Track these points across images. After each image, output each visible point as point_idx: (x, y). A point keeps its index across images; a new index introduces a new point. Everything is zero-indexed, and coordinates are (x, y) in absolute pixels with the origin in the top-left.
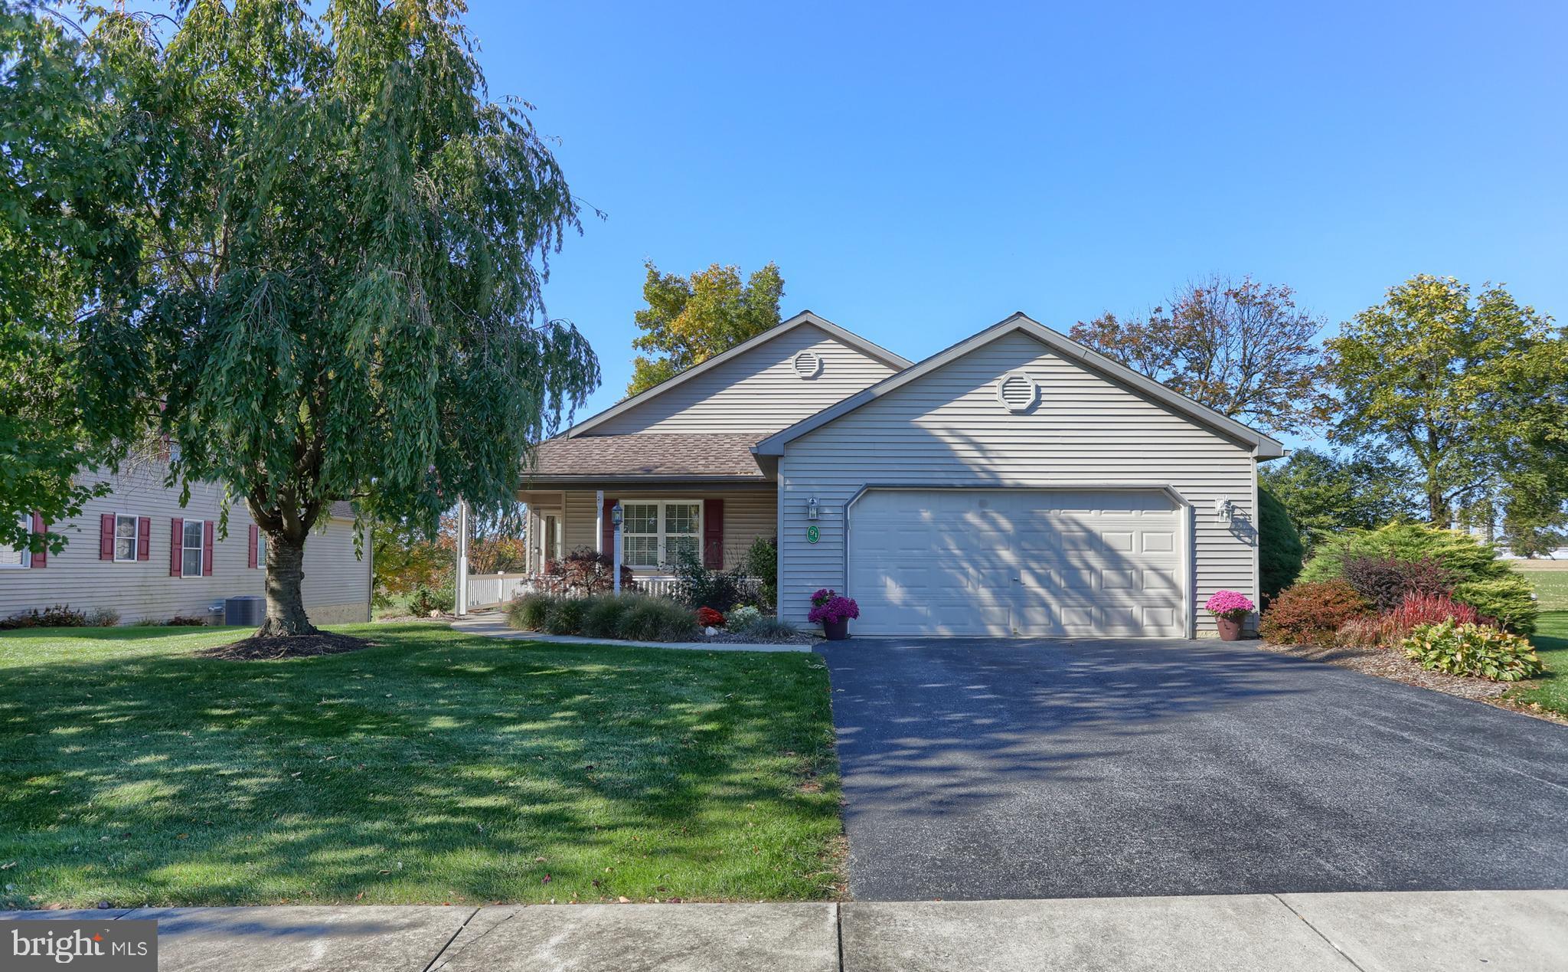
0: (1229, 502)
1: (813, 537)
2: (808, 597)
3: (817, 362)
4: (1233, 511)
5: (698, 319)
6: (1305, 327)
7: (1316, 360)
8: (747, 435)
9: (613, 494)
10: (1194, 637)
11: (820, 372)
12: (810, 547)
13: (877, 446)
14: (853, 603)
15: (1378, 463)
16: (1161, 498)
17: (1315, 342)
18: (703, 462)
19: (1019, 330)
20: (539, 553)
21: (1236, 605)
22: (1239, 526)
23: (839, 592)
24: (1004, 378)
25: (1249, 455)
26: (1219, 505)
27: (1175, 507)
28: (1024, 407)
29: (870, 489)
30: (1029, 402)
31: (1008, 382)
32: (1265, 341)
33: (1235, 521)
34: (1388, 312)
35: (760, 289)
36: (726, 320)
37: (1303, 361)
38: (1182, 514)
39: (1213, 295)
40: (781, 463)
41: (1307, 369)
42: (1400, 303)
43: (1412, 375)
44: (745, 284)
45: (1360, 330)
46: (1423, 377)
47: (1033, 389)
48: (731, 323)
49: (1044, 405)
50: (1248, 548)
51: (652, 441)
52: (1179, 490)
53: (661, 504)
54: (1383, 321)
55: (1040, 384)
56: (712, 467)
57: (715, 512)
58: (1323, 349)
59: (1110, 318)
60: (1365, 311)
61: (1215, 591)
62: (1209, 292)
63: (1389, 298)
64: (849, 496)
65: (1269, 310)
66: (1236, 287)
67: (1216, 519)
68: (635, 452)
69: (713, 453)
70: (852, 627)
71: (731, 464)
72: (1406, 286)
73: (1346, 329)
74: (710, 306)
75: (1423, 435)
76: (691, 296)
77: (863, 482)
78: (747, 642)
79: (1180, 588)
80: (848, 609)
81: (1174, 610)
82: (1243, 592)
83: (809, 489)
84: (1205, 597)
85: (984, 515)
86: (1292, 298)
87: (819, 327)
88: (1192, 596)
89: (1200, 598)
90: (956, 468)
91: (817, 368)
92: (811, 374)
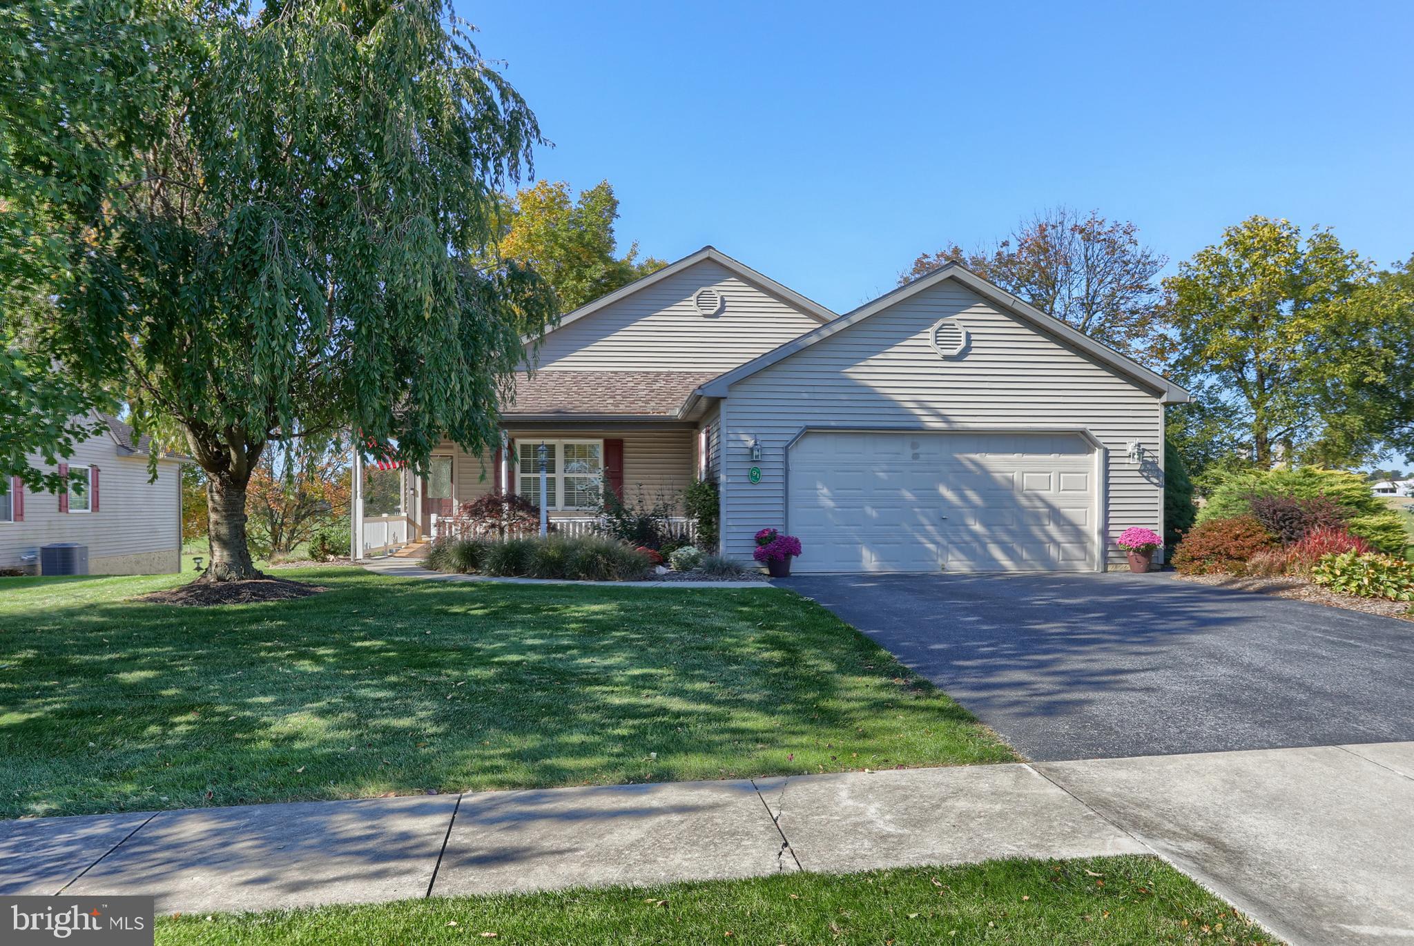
0: (1139, 445)
1: (754, 478)
2: (752, 536)
3: (719, 299)
4: (1143, 453)
5: (527, 242)
6: (1146, 265)
7: (1157, 299)
8: (648, 373)
10: (1106, 571)
11: (722, 310)
12: (750, 487)
13: (817, 389)
14: (797, 541)
15: (1209, 404)
16: (1078, 441)
17: (1155, 280)
18: (611, 401)
19: (952, 278)
20: (415, 494)
21: (1148, 540)
22: (1147, 468)
23: (781, 531)
24: (937, 325)
25: (1157, 401)
26: (1130, 448)
27: (1090, 450)
28: (955, 352)
29: (808, 432)
30: (959, 348)
31: (941, 328)
32: (1109, 279)
33: (1145, 463)
34: (1224, 253)
35: (593, 209)
36: (556, 243)
37: (1144, 300)
38: (1096, 457)
39: (1060, 229)
40: (723, 405)
41: (1147, 308)
42: (1236, 244)
43: (1245, 315)
44: (574, 203)
45: (1198, 270)
46: (1255, 319)
47: (963, 335)
48: (562, 246)
49: (973, 351)
50: (1155, 488)
51: (551, 378)
52: (1094, 434)
53: (559, 444)
54: (1220, 261)
55: (970, 330)
56: (622, 407)
57: (614, 450)
58: (1162, 289)
59: (957, 251)
60: (1201, 250)
61: (1126, 527)
62: (1054, 227)
63: (1226, 239)
64: (790, 438)
65: (1112, 245)
66: (1081, 223)
67: (1126, 460)
68: (537, 390)
69: (619, 392)
70: (798, 565)
71: (641, 404)
72: (1241, 226)
73: (1184, 269)
74: (539, 227)
75: (1251, 375)
76: (517, 214)
77: (802, 424)
78: (700, 579)
79: (1093, 525)
80: (791, 547)
81: (1088, 545)
82: (1150, 528)
83: (751, 431)
84: (1116, 533)
85: (916, 456)
86: (1135, 236)
87: (721, 265)
88: (1104, 533)
89: (1112, 534)
90: (891, 411)
91: (719, 306)
92: (712, 312)
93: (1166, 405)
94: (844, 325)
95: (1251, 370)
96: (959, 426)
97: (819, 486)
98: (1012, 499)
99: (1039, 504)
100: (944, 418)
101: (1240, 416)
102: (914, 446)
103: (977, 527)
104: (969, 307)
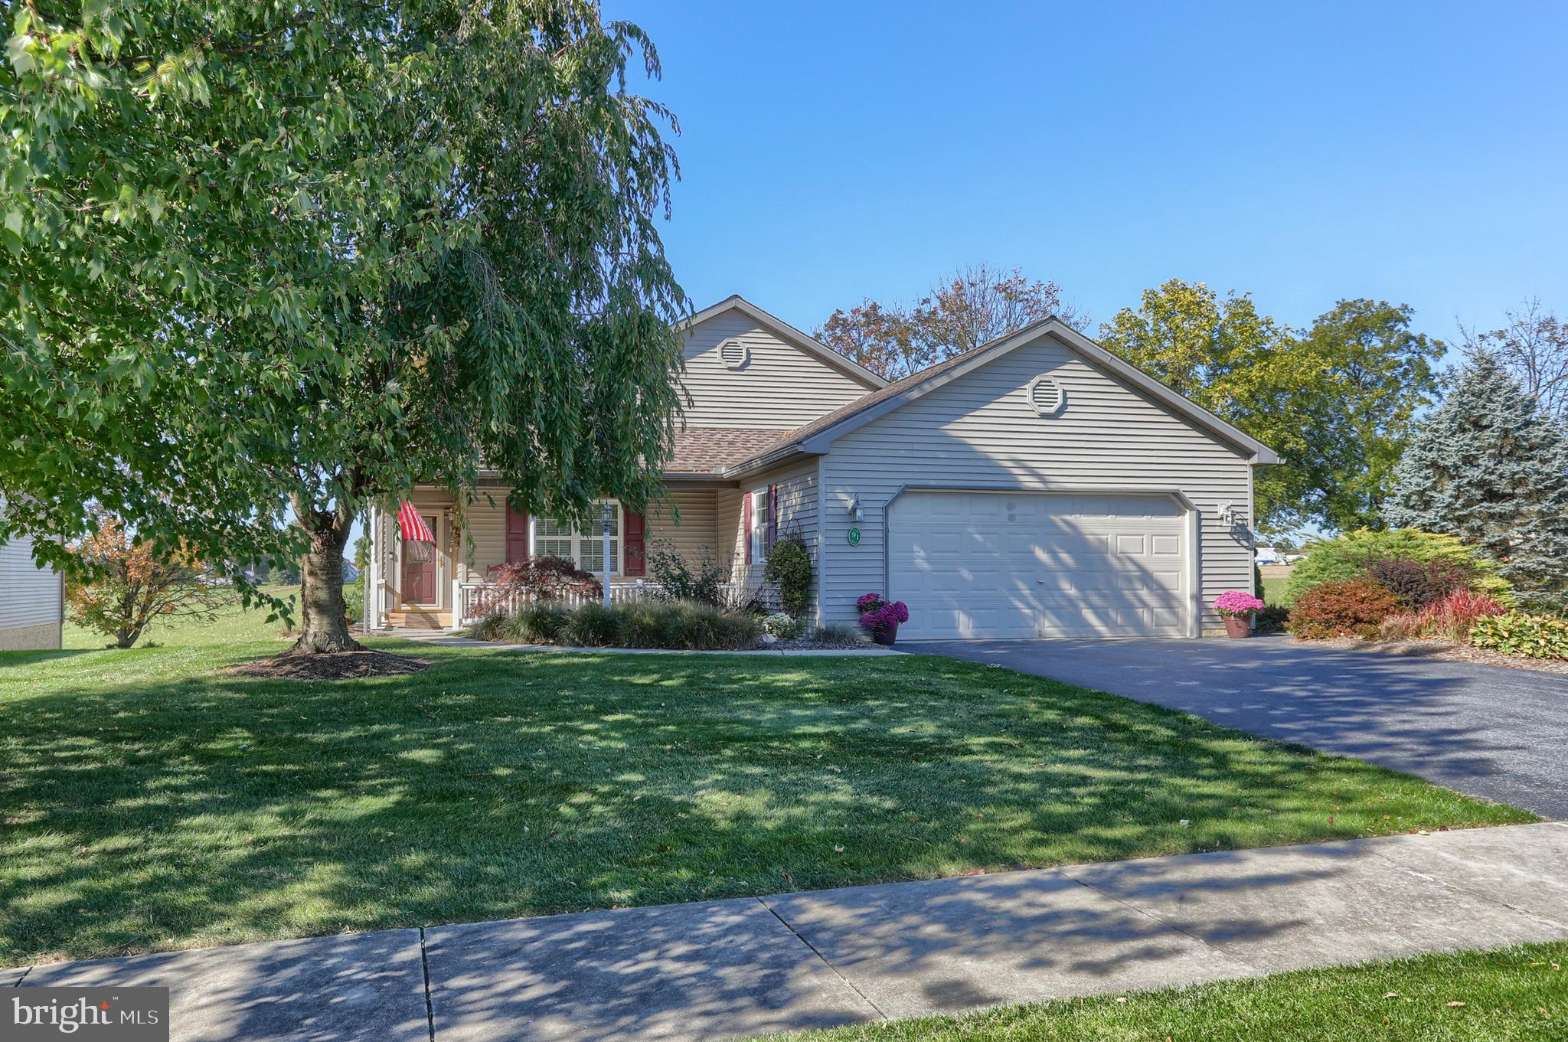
0: (1231, 506)
1: (853, 539)
2: (853, 601)
3: (744, 351)
4: (1234, 515)
10: (1200, 637)
11: (747, 363)
12: (851, 549)
13: (916, 447)
14: (901, 605)
16: (1170, 503)
19: (1051, 333)
21: (1243, 604)
22: (1238, 531)
23: (882, 596)
24: (1034, 381)
25: (1246, 462)
26: (1221, 510)
27: (1181, 513)
28: (1052, 410)
29: (907, 491)
30: (1056, 406)
31: (1038, 385)
33: (1235, 525)
34: (1142, 316)
39: (981, 287)
40: (821, 461)
42: (1156, 306)
45: (1118, 331)
47: (1060, 393)
49: (1070, 409)
50: (1243, 550)
52: (1187, 495)
54: (1140, 324)
55: (1067, 388)
59: (874, 307)
60: (1122, 311)
61: (1222, 592)
63: (1145, 301)
64: (889, 498)
66: (1005, 282)
67: (1218, 523)
71: (679, 461)
72: (1159, 289)
77: (901, 483)
79: (1184, 587)
80: (900, 613)
81: (1180, 610)
82: (1242, 591)
83: (850, 489)
84: (1211, 599)
85: (1012, 518)
87: (747, 315)
88: (1198, 598)
89: (1205, 599)
90: (989, 470)
91: (744, 358)
92: (738, 365)
93: (1254, 466)
96: (1053, 486)
97: (916, 548)
98: (1105, 562)
99: (1131, 567)
100: (1041, 478)
102: (1010, 507)
103: (1072, 591)
104: (1065, 363)
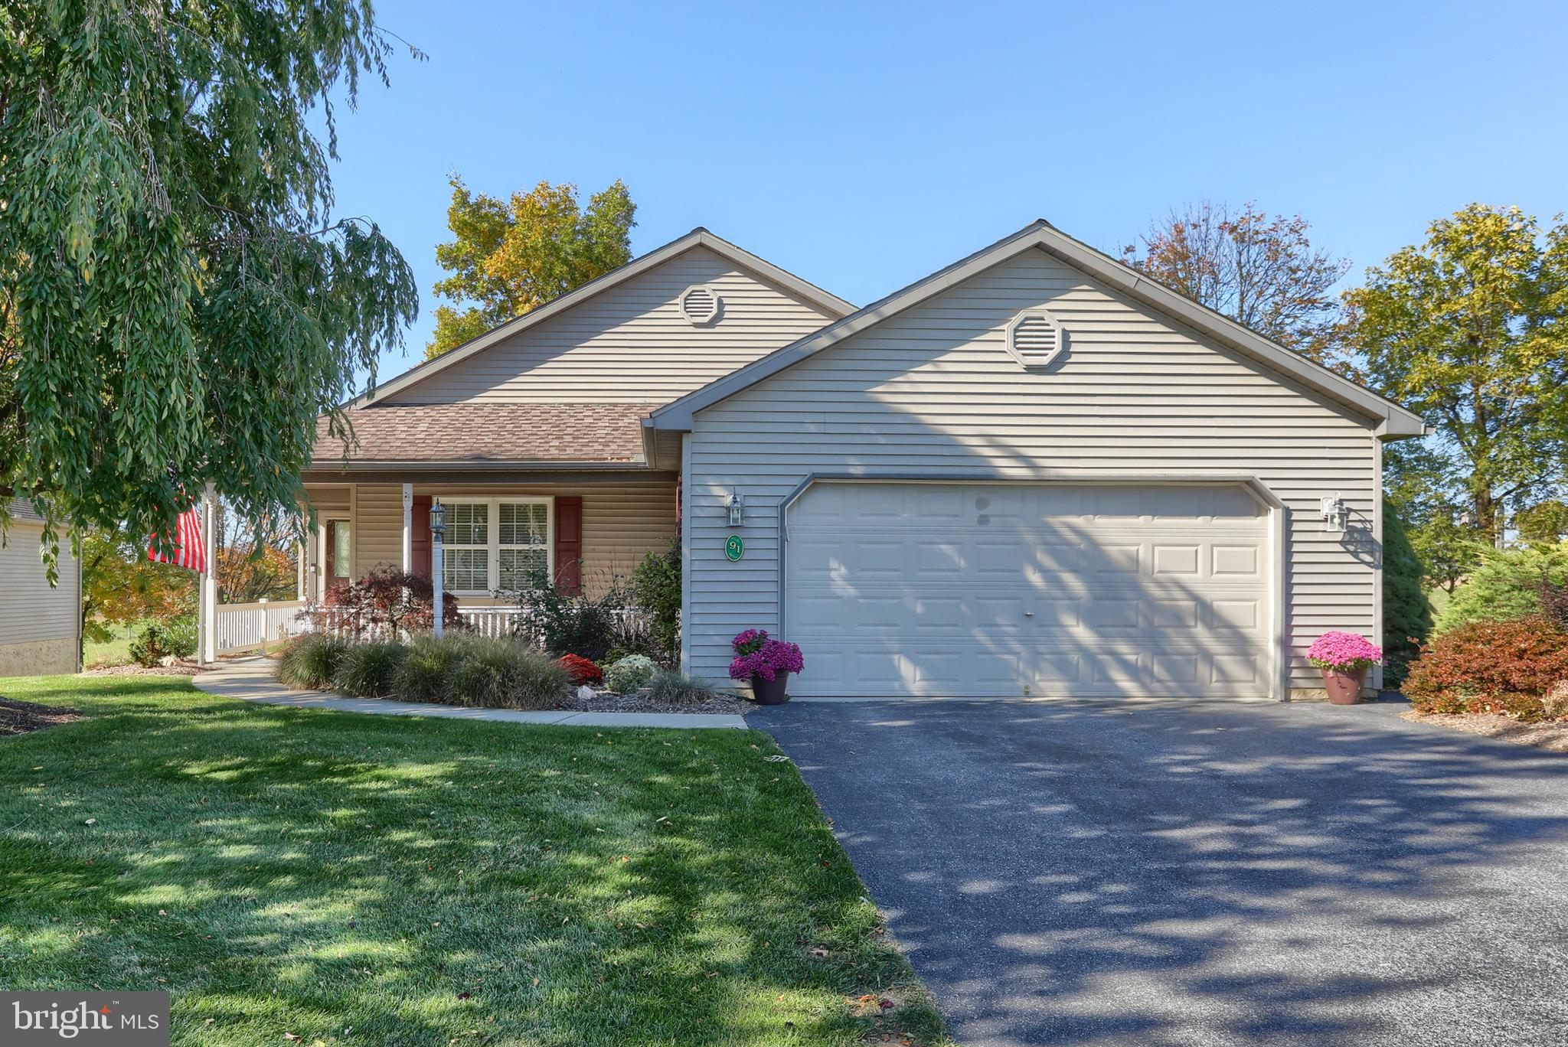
0: (1341, 501)
1: (734, 552)
2: (729, 641)
3: (715, 301)
4: (1347, 515)
5: (522, 256)
6: (1321, 273)
7: (1337, 317)
8: (616, 405)
9: (425, 489)
10: (1287, 700)
11: (719, 317)
12: (728, 567)
13: (829, 418)
14: (796, 649)
15: (1410, 452)
16: (1240, 497)
17: (1333, 293)
18: (556, 443)
19: (1040, 246)
20: (317, 572)
21: (1358, 652)
22: (1355, 539)
23: (773, 633)
24: (1016, 320)
25: (1371, 433)
26: (1327, 507)
27: (1261, 511)
28: (1045, 361)
29: (817, 482)
30: (1052, 354)
31: (1022, 324)
32: (1271, 290)
33: (1351, 530)
34: (1428, 255)
35: (604, 216)
36: (558, 258)
37: (1317, 318)
38: (1271, 522)
39: (1203, 229)
40: (686, 441)
41: (1322, 328)
42: (1446, 241)
43: (1460, 334)
44: (583, 207)
45: (1392, 277)
46: (1473, 340)
47: (1058, 334)
48: (565, 262)
49: (1074, 358)
50: (1367, 568)
51: (481, 413)
52: (1268, 485)
53: (493, 504)
54: (1422, 266)
55: (1069, 327)
56: (570, 451)
57: (569, 511)
58: (1343, 304)
60: (1398, 251)
61: (1323, 631)
62: (1195, 226)
63: (1432, 235)
64: (788, 492)
65: (1274, 249)
66: (1233, 219)
67: (1321, 526)
68: (457, 429)
69: (569, 430)
70: (796, 686)
71: (597, 446)
72: (1452, 219)
73: (1374, 277)
74: (536, 239)
75: (1467, 415)
76: (511, 225)
77: (808, 471)
78: (641, 709)
79: (1266, 628)
80: (788, 660)
81: (1259, 659)
82: (1361, 632)
83: (729, 481)
84: (1303, 641)
85: (983, 520)
86: (1306, 234)
87: (719, 254)
88: (1285, 641)
89: (1296, 642)
90: (945, 451)
91: (715, 311)
92: (706, 320)
93: (1384, 439)
94: (870, 319)
95: (1465, 408)
96: (1052, 473)
97: (833, 564)
98: (1137, 588)
99: (1178, 594)
100: (1028, 461)
101: (1451, 469)
102: (981, 504)
103: (1081, 632)
104: (1068, 291)
